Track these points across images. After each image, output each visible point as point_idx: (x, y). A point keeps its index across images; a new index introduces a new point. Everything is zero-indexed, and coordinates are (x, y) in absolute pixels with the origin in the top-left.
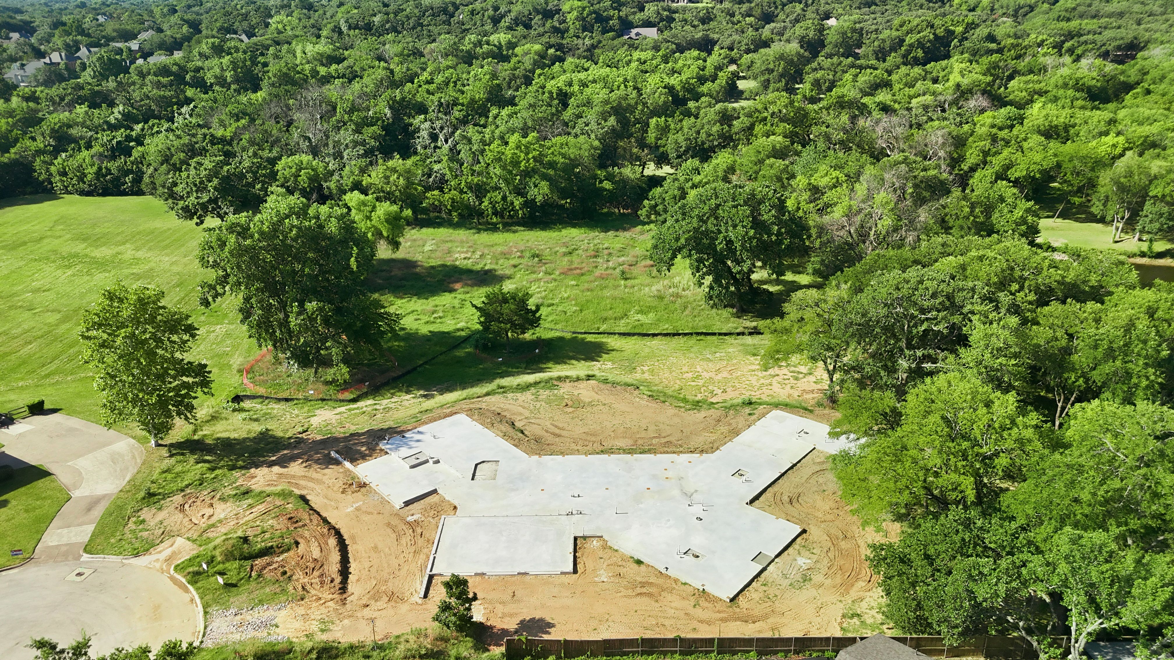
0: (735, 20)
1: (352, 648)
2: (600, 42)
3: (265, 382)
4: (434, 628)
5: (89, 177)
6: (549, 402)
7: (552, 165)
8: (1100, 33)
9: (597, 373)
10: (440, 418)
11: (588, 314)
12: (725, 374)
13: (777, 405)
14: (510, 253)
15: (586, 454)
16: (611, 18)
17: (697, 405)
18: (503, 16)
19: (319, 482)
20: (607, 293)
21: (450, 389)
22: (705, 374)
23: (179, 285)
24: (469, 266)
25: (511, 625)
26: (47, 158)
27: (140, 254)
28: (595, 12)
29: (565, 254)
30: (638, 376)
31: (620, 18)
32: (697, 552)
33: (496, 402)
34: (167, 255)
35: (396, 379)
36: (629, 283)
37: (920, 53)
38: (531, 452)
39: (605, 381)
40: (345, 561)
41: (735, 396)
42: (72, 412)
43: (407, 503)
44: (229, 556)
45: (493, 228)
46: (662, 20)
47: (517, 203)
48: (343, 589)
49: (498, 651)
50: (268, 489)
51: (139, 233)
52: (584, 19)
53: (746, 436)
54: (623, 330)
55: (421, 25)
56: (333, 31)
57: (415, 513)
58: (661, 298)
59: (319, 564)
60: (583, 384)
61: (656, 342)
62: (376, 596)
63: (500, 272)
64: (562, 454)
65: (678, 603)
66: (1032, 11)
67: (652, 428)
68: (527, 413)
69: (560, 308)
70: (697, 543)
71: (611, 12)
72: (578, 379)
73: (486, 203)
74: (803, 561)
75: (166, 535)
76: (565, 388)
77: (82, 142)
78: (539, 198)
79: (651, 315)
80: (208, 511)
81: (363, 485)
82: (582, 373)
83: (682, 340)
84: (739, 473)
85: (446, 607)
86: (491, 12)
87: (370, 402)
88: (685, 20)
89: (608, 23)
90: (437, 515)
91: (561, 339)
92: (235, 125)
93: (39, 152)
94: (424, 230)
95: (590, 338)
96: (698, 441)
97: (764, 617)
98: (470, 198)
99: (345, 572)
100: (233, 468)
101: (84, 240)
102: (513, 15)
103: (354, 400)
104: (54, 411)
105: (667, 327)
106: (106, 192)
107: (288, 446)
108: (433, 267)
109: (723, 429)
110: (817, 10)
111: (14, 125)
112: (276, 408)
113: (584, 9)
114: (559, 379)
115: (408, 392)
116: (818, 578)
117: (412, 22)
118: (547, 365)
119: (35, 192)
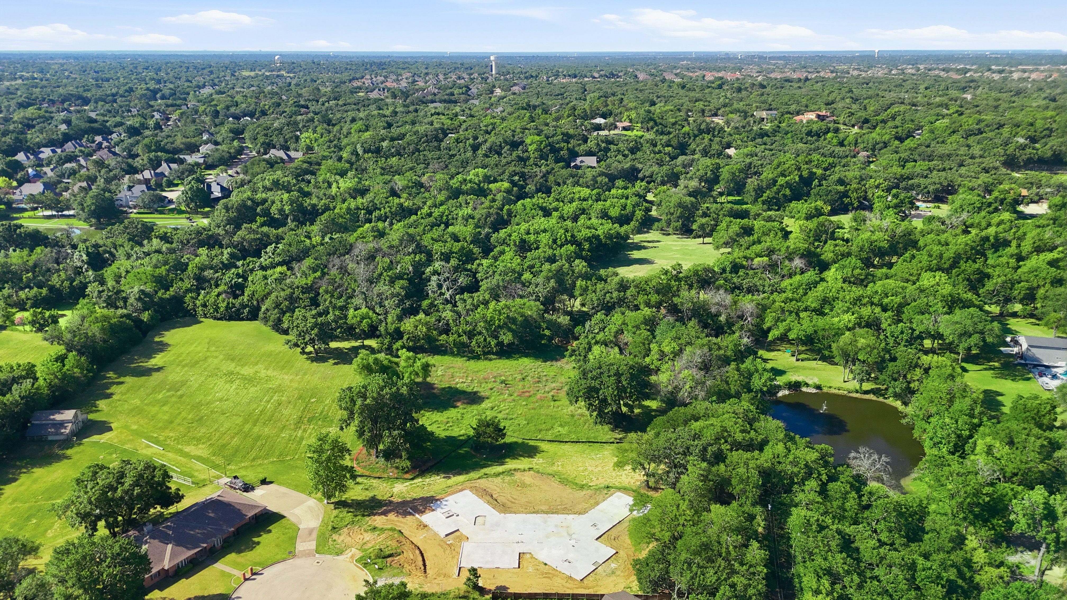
0: (656, 149)
1: (433, 594)
2: (553, 169)
3: (365, 467)
4: (464, 588)
5: (222, 309)
6: (509, 483)
7: (514, 321)
8: (926, 177)
9: (535, 467)
10: (457, 492)
11: (532, 427)
12: (600, 468)
13: (619, 489)
14: (488, 378)
15: (526, 513)
16: (562, 149)
17: (582, 487)
18: (480, 145)
19: (406, 524)
20: (543, 411)
21: (460, 474)
22: (590, 468)
23: (300, 397)
24: (465, 389)
25: (493, 588)
26: (193, 295)
27: (270, 373)
28: (550, 144)
29: (520, 381)
30: (555, 468)
31: (568, 149)
32: (570, 560)
33: (483, 483)
34: (286, 374)
35: (431, 467)
36: (557, 403)
37: (788, 192)
38: (500, 512)
39: (538, 472)
40: (424, 560)
41: (602, 482)
42: (280, 484)
43: (447, 535)
44: (378, 557)
45: (477, 358)
46: (600, 150)
47: (492, 343)
48: (425, 572)
49: (489, 597)
50: (385, 527)
51: (263, 355)
52: (541, 150)
53: (602, 506)
54: (550, 438)
55: (418, 151)
56: (352, 154)
57: (450, 540)
58: (573, 416)
59: (414, 561)
60: (527, 473)
61: (567, 447)
62: (439, 575)
63: (482, 394)
64: (515, 513)
65: (559, 581)
66: (886, 147)
67: (558, 500)
68: (498, 490)
69: (516, 422)
70: (570, 557)
71: (562, 145)
72: (524, 470)
73: (474, 343)
74: (613, 566)
75: (347, 547)
76: (518, 476)
77: (213, 282)
78: (506, 342)
79: (566, 428)
80: (362, 537)
81: (425, 526)
82: (527, 467)
83: (581, 445)
84: (594, 525)
85: (469, 579)
86: (471, 141)
87: (420, 480)
88: (619, 151)
89: (559, 152)
90: (460, 541)
91: (516, 443)
92: (313, 276)
93: (188, 291)
94: (436, 357)
95: (532, 443)
96: (579, 507)
97: (593, 587)
98: (465, 339)
99: (425, 565)
100: (363, 516)
101: (233, 360)
102: (488, 144)
103: (412, 479)
104: (271, 483)
105: (573, 437)
106: (231, 319)
107: (386, 505)
108: (444, 389)
109: (592, 501)
110: (721, 141)
111: (168, 271)
112: (375, 482)
113: (541, 142)
114: (515, 470)
115: (438, 475)
116: (618, 573)
117: (412, 147)
118: (507, 460)
119: (184, 316)
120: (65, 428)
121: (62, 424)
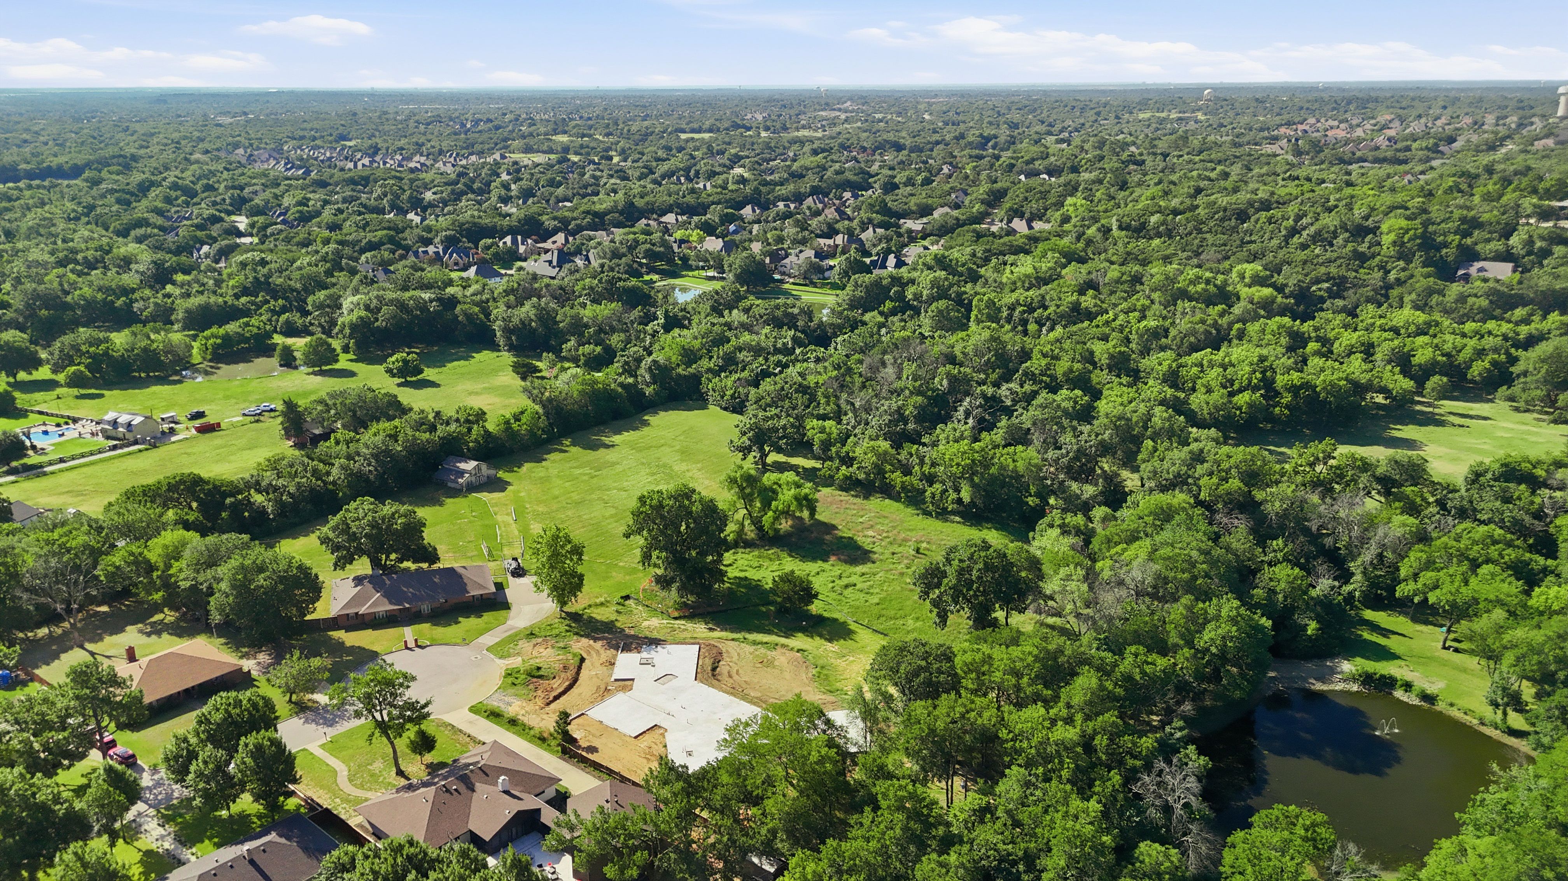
1: (523, 725)
5: (727, 397)
14: (908, 541)
15: (721, 691)
16: (1446, 245)
17: (832, 691)
19: (600, 655)
21: (729, 630)
24: (864, 544)
25: (585, 745)
26: (710, 376)
28: (1425, 236)
30: (837, 662)
31: (1461, 246)
32: (694, 753)
33: (730, 646)
38: (700, 680)
39: (805, 657)
40: (563, 693)
44: (527, 672)
46: (1530, 253)
48: (548, 704)
50: (576, 651)
52: (1403, 244)
54: (883, 627)
57: (613, 686)
59: (553, 690)
60: (791, 654)
62: (555, 712)
63: (875, 556)
64: (711, 686)
68: (737, 658)
71: (1452, 238)
72: (791, 650)
75: (518, 654)
78: (966, 500)
80: (542, 651)
81: (613, 664)
82: (800, 647)
87: (682, 622)
89: (1438, 250)
90: (620, 690)
91: (835, 620)
93: (709, 370)
95: (853, 626)
99: (556, 698)
100: (576, 634)
103: (676, 618)
107: (612, 632)
112: (637, 609)
114: (782, 645)
115: (707, 624)
118: (800, 635)
119: (697, 400)
120: (462, 477)
121: (461, 473)
